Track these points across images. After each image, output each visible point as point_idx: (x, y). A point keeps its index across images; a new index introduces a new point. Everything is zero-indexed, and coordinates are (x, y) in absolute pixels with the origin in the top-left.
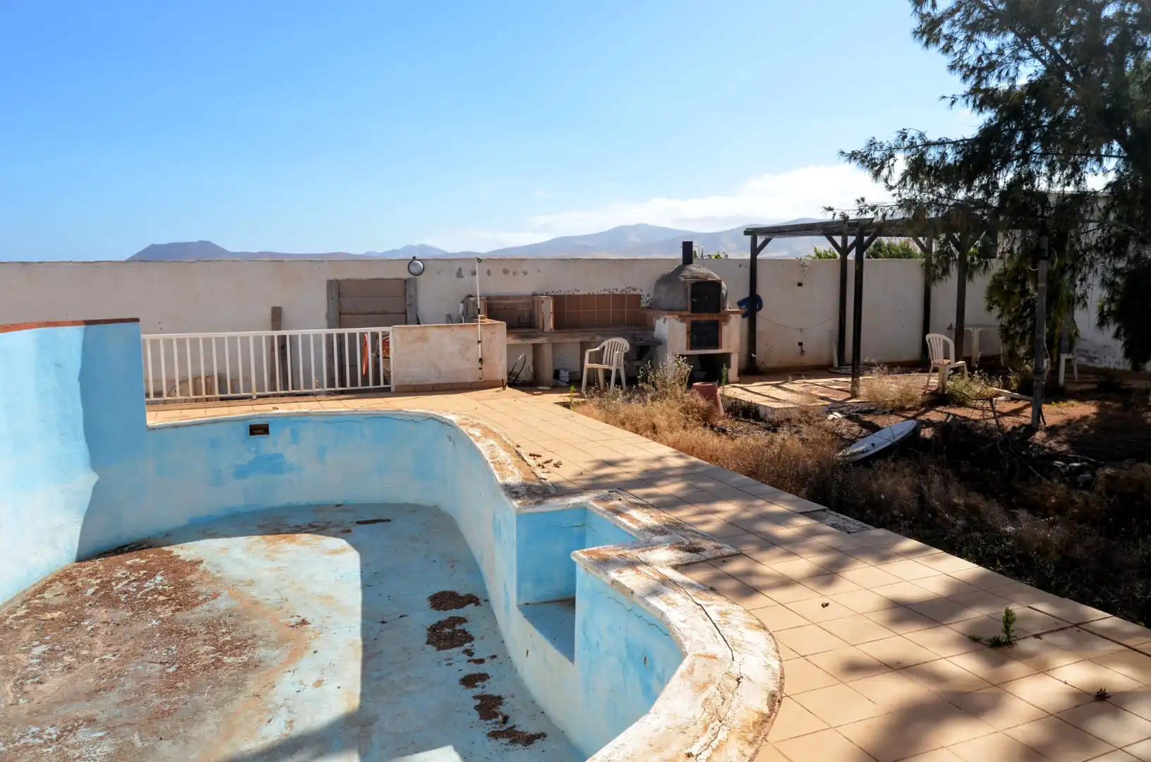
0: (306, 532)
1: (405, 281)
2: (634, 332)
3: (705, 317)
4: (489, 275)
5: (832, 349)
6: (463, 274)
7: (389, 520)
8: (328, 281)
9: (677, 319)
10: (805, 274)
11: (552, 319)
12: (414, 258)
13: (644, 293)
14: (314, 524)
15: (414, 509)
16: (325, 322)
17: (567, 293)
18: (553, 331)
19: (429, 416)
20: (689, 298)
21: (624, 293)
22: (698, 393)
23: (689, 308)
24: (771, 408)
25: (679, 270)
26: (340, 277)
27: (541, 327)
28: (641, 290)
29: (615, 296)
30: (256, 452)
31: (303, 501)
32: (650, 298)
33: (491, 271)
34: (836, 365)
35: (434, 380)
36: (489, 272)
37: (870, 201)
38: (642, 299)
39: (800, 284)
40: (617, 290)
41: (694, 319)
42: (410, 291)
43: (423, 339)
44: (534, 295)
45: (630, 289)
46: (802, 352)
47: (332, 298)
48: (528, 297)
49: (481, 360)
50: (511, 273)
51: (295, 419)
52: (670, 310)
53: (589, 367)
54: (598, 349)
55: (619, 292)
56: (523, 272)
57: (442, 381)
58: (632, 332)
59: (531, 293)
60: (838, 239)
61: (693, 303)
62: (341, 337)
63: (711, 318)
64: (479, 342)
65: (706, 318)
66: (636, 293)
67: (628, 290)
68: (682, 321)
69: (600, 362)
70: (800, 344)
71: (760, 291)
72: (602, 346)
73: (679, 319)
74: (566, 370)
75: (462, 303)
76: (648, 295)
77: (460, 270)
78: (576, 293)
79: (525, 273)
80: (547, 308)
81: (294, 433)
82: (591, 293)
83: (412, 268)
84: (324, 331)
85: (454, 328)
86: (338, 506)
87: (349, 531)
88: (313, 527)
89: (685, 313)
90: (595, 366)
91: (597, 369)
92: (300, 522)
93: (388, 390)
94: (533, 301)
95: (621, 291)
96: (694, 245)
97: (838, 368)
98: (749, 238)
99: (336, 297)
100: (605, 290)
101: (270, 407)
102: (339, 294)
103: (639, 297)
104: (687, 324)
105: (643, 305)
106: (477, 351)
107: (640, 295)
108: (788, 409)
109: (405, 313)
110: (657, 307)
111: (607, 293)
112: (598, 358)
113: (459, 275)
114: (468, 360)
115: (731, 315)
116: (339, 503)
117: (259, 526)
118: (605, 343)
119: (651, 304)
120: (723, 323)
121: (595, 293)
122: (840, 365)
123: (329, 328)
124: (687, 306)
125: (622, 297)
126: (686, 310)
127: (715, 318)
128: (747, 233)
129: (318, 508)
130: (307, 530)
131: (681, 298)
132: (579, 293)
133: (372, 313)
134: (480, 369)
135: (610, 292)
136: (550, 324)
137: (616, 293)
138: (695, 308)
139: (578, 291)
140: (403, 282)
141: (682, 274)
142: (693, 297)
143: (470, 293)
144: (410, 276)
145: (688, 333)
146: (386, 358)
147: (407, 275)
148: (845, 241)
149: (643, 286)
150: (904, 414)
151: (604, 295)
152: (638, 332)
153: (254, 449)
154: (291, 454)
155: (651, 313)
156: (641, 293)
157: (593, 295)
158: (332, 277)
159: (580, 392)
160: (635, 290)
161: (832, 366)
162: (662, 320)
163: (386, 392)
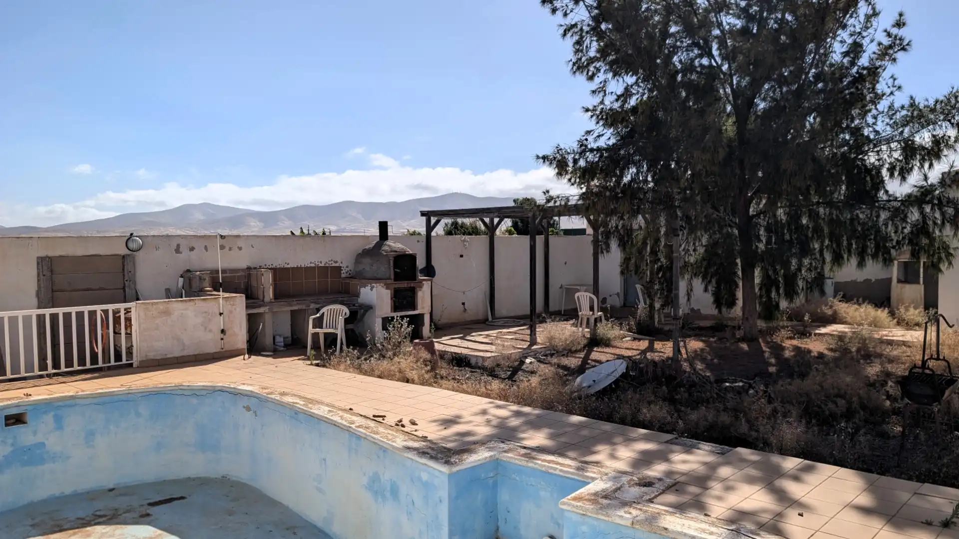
0: (96, 524)
1: (124, 257)
2: (343, 299)
3: (404, 284)
4: (207, 250)
5: (487, 306)
6: (181, 250)
7: (182, 498)
8: (38, 258)
9: (382, 287)
10: (466, 248)
11: (271, 290)
12: (132, 234)
13: (344, 265)
14: (98, 513)
15: (202, 482)
16: (35, 301)
17: (278, 267)
18: (273, 301)
19: (217, 389)
20: (392, 268)
21: (327, 265)
22: (423, 348)
23: (392, 277)
24: (483, 357)
25: (379, 245)
26: (51, 254)
27: (261, 298)
28: (342, 263)
29: (320, 268)
30: (12, 445)
31: (68, 491)
32: (348, 269)
33: (208, 247)
34: (490, 319)
35: (177, 352)
36: (206, 248)
37: (553, 193)
38: (342, 270)
39: (462, 256)
40: (321, 262)
41: (396, 286)
42: (128, 267)
43: (167, 313)
44: (249, 268)
45: (332, 262)
46: (465, 310)
47: (44, 275)
48: (243, 270)
49: (223, 331)
50: (227, 248)
51: (60, 404)
52: (377, 279)
53: (312, 332)
54: (318, 315)
55: (323, 265)
56: (238, 247)
57: (186, 353)
58: (341, 299)
59: (246, 267)
60: (487, 220)
61: (395, 273)
62: (54, 317)
63: (409, 286)
64: (221, 314)
65: (406, 285)
66: (337, 265)
67: (330, 263)
68: (387, 288)
69: (321, 327)
70: (463, 304)
71: (433, 263)
72: (321, 312)
73: (385, 287)
74: (280, 336)
75: (182, 276)
76: (347, 267)
77: (178, 246)
78: (286, 266)
79: (240, 249)
80: (267, 279)
81: (58, 420)
82: (299, 266)
83: (131, 245)
84: (34, 312)
85: (197, 302)
86: (111, 490)
87: (148, 515)
88: (100, 516)
89: (389, 282)
90: (318, 330)
91: (318, 333)
92: (81, 514)
93: (131, 365)
94: (249, 275)
95: (325, 264)
96: (389, 224)
97: (492, 322)
98: (424, 218)
99: (49, 274)
100: (311, 263)
101: (20, 393)
102: (52, 271)
103: (339, 269)
104: (391, 290)
105: (343, 276)
106: (220, 323)
107: (341, 267)
108: (494, 357)
109: (124, 288)
110: (360, 277)
111: (313, 265)
112: (319, 323)
113: (178, 250)
114: (210, 331)
115: (424, 282)
116: (111, 486)
117: (31, 526)
118: (324, 310)
119: (350, 274)
120: (418, 289)
121: (303, 266)
122: (493, 319)
123: (39, 308)
124: (390, 276)
125: (326, 268)
126: (390, 279)
127: (412, 285)
128: (423, 214)
129: (91, 496)
130: (96, 521)
131: (386, 269)
132: (289, 266)
133: (88, 290)
134: (222, 339)
135: (315, 264)
136: (270, 294)
137: (320, 265)
138: (397, 277)
139: (288, 264)
140: (121, 257)
141: (383, 249)
142: (395, 267)
143: (188, 268)
144: (127, 252)
145: (391, 299)
146: (129, 335)
147: (125, 251)
148: (492, 221)
149: (344, 259)
150: (577, 356)
151: (311, 267)
152: (345, 299)
153: (10, 441)
154: (53, 442)
155: (354, 281)
156: (341, 265)
157: (301, 268)
158: (43, 254)
159: (306, 355)
160: (336, 262)
161: (487, 320)
162: (369, 288)
163: (128, 369)
